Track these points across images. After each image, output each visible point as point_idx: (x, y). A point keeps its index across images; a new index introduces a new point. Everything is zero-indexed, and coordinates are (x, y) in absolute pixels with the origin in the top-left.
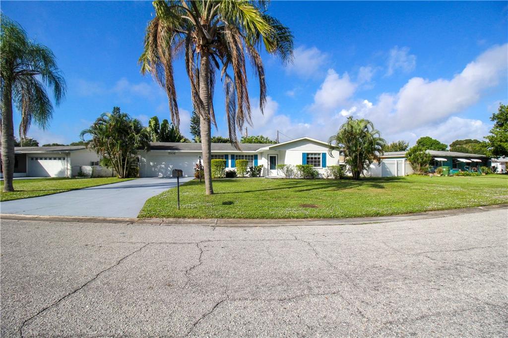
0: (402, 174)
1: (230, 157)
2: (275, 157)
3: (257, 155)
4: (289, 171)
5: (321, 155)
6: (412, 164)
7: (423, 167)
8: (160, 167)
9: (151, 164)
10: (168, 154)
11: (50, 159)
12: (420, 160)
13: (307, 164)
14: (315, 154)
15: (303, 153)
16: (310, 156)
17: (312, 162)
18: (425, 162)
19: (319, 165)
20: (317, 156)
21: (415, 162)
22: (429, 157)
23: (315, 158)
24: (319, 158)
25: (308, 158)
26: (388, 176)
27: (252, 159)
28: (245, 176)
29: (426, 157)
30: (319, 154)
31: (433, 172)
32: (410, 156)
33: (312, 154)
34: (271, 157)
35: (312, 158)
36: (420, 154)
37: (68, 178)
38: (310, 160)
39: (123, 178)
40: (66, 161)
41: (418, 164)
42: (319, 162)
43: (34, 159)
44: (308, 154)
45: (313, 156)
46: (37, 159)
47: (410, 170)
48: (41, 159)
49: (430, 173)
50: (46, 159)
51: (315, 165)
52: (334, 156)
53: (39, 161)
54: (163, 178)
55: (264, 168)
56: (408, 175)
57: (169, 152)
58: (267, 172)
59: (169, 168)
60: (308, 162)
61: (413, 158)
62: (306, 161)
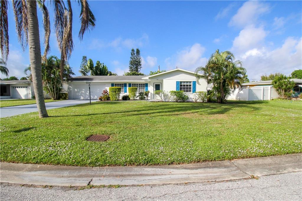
0: (268, 98)
1: (128, 85)
2: (159, 85)
3: (147, 84)
4: (165, 96)
5: (192, 82)
6: (277, 90)
7: (287, 93)
8: (82, 92)
9: (76, 90)
10: (86, 84)
11: (22, 87)
12: (284, 87)
13: (181, 90)
14: (187, 82)
15: (177, 82)
16: (183, 84)
17: (184, 88)
18: (289, 88)
19: (190, 91)
20: (188, 84)
21: (280, 88)
22: (293, 84)
23: (187, 86)
24: (190, 85)
25: (181, 86)
26: (254, 100)
27: (144, 87)
28: (135, 99)
29: (290, 84)
30: (190, 82)
31: (296, 97)
32: (276, 83)
33: (184, 82)
34: (156, 85)
35: (184, 86)
36: (284, 82)
37: (30, 99)
38: (183, 87)
39: (55, 99)
40: (28, 89)
41: (283, 90)
42: (190, 88)
43: (14, 88)
44: (181, 82)
45: (186, 84)
46: (15, 88)
47: (275, 95)
48: (17, 88)
49: (293, 97)
50: (20, 87)
51: (187, 91)
52: (200, 84)
53: (17, 89)
54: (84, 100)
55: (151, 93)
56: (273, 100)
57: (86, 82)
58: (153, 96)
59: (87, 93)
60: (181, 89)
61: (278, 85)
62: (179, 88)
